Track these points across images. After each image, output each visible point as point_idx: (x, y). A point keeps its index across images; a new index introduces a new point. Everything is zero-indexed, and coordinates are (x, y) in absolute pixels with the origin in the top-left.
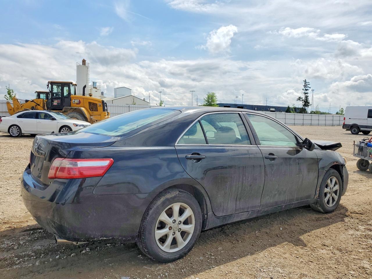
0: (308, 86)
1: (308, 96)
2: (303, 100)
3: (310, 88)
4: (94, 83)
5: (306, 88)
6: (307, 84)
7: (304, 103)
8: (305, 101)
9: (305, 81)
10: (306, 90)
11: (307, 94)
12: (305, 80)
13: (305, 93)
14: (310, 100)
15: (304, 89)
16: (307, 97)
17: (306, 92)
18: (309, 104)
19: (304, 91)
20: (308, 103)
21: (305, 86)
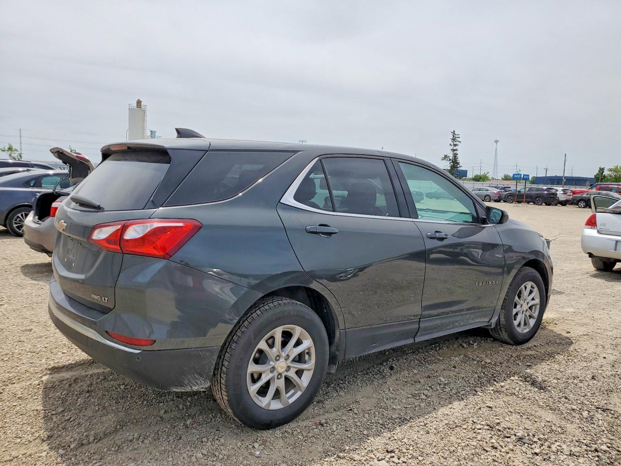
0: (458, 139)
1: (457, 154)
2: (450, 160)
3: (460, 142)
4: (152, 132)
5: (455, 143)
6: (457, 136)
7: (452, 163)
8: (453, 161)
9: (454, 133)
10: (455, 145)
11: (455, 152)
12: (454, 131)
13: (454, 150)
14: (460, 159)
15: (452, 144)
16: (455, 156)
17: (455, 148)
18: (458, 166)
19: (452, 147)
20: (458, 164)
21: (454, 140)
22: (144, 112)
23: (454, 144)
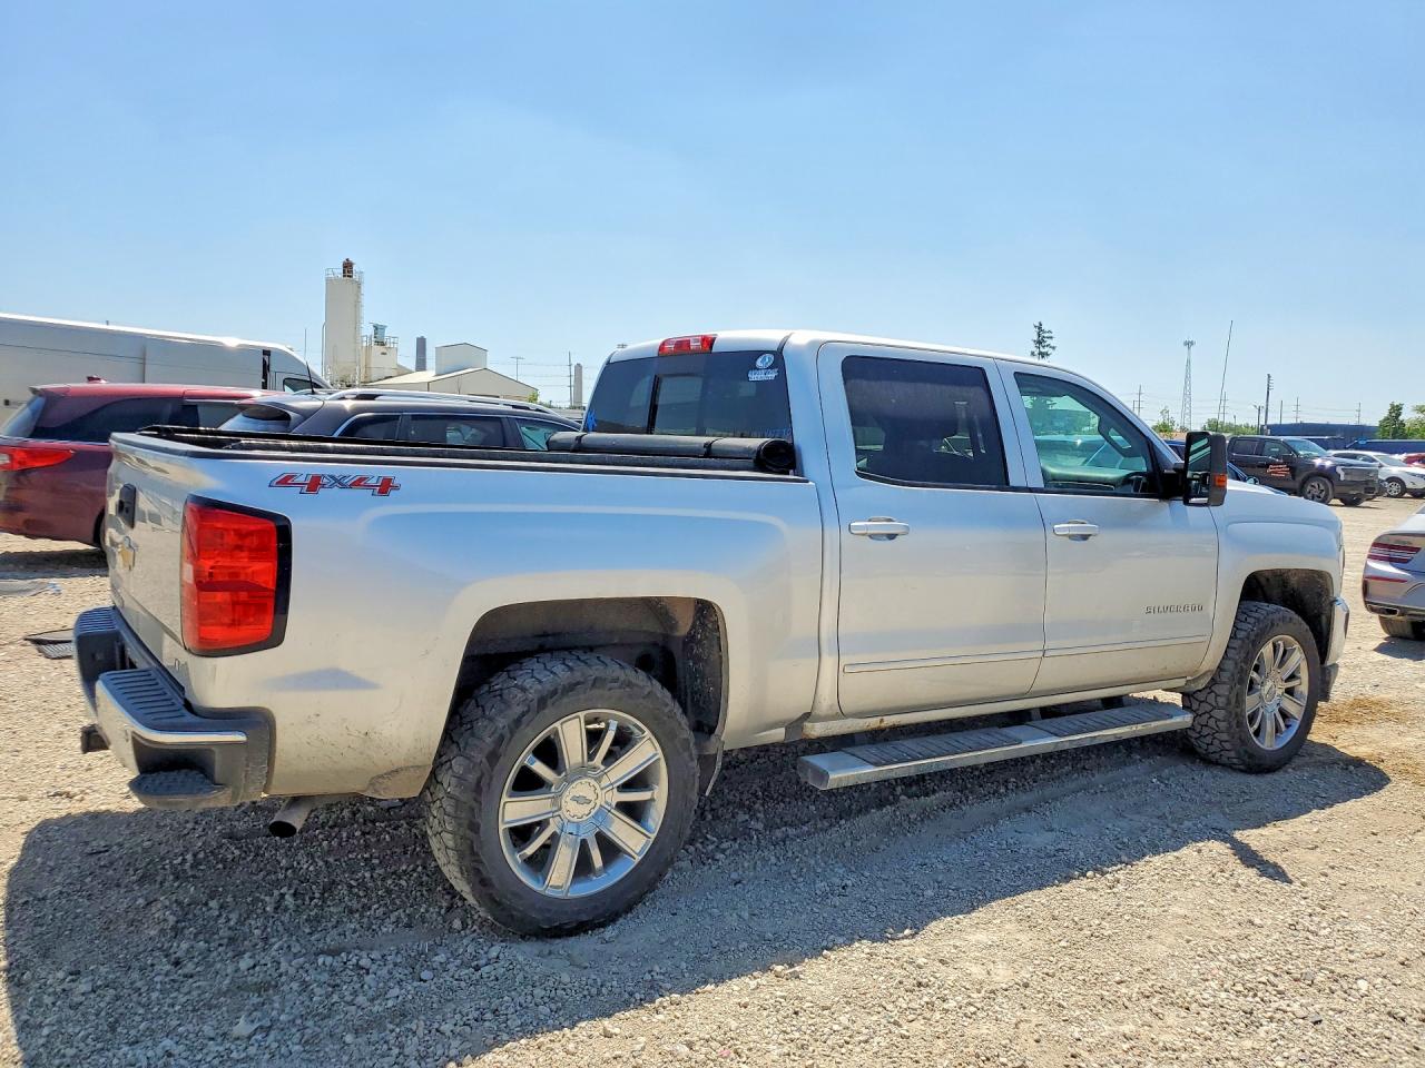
3: (1054, 348)
4: (376, 328)
5: (1042, 350)
6: (1046, 335)
9: (1040, 327)
10: (1044, 355)
12: (1040, 324)
15: (1036, 352)
21: (1040, 342)
22: (359, 285)
23: (1040, 353)
